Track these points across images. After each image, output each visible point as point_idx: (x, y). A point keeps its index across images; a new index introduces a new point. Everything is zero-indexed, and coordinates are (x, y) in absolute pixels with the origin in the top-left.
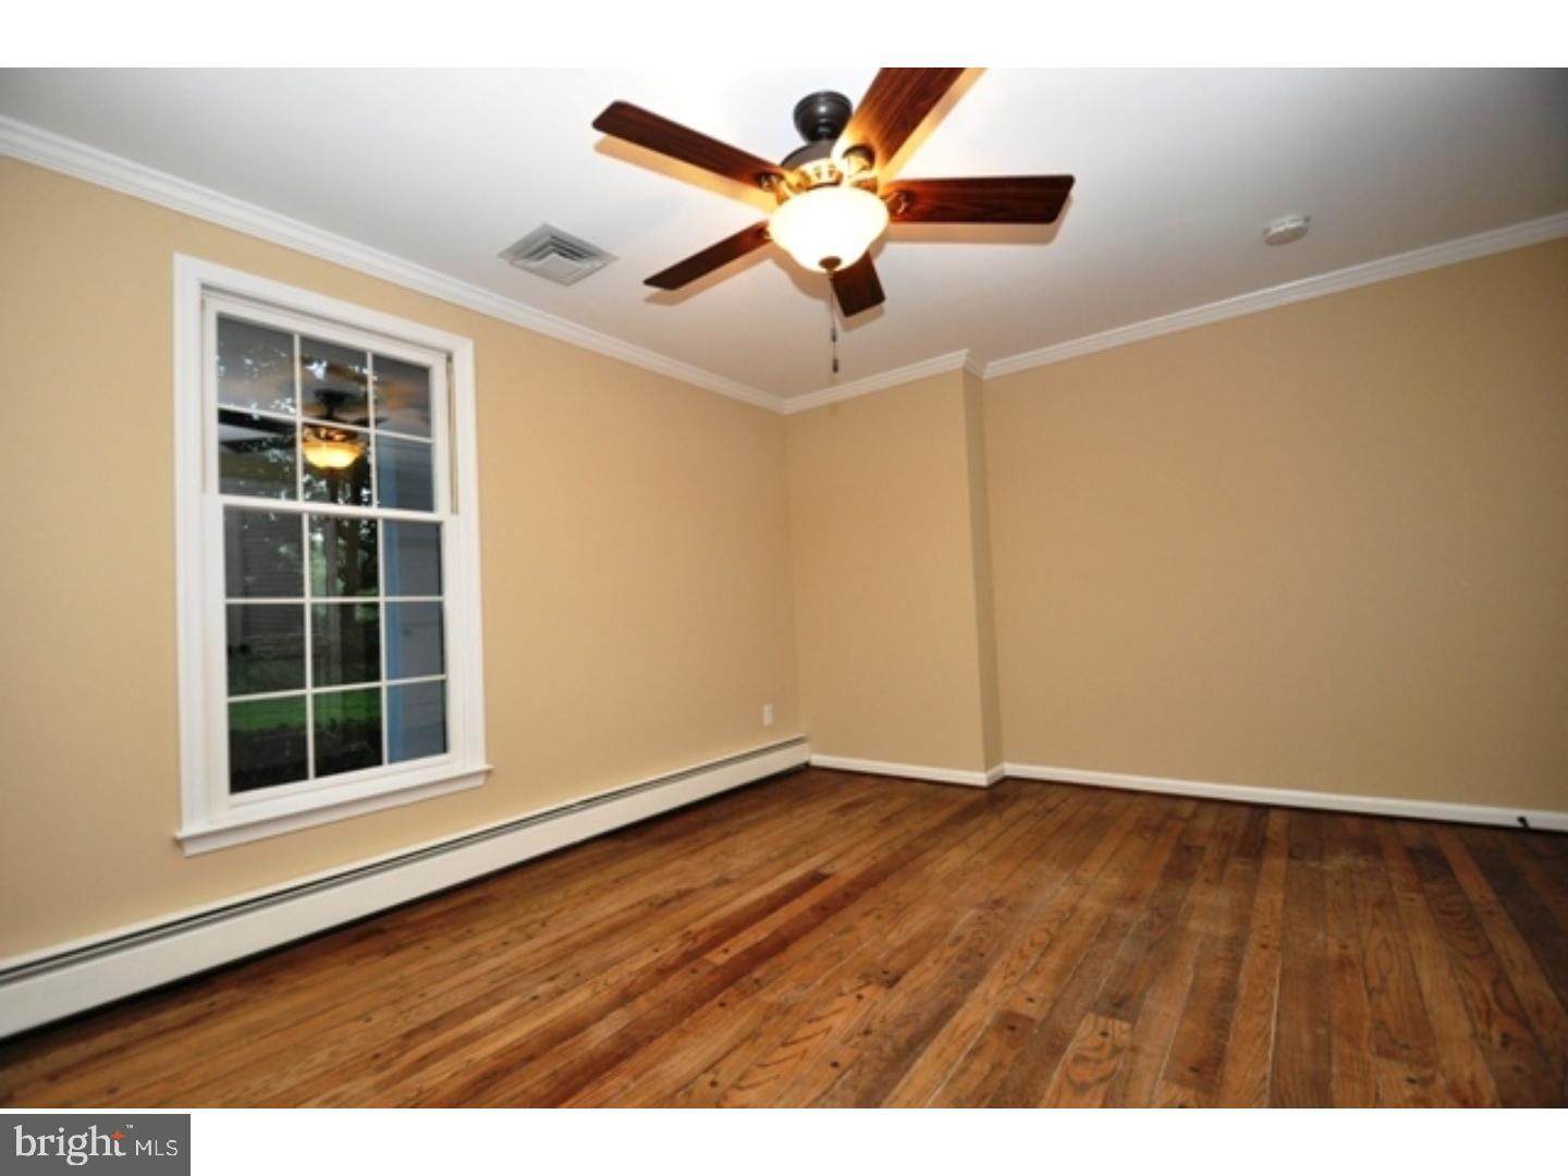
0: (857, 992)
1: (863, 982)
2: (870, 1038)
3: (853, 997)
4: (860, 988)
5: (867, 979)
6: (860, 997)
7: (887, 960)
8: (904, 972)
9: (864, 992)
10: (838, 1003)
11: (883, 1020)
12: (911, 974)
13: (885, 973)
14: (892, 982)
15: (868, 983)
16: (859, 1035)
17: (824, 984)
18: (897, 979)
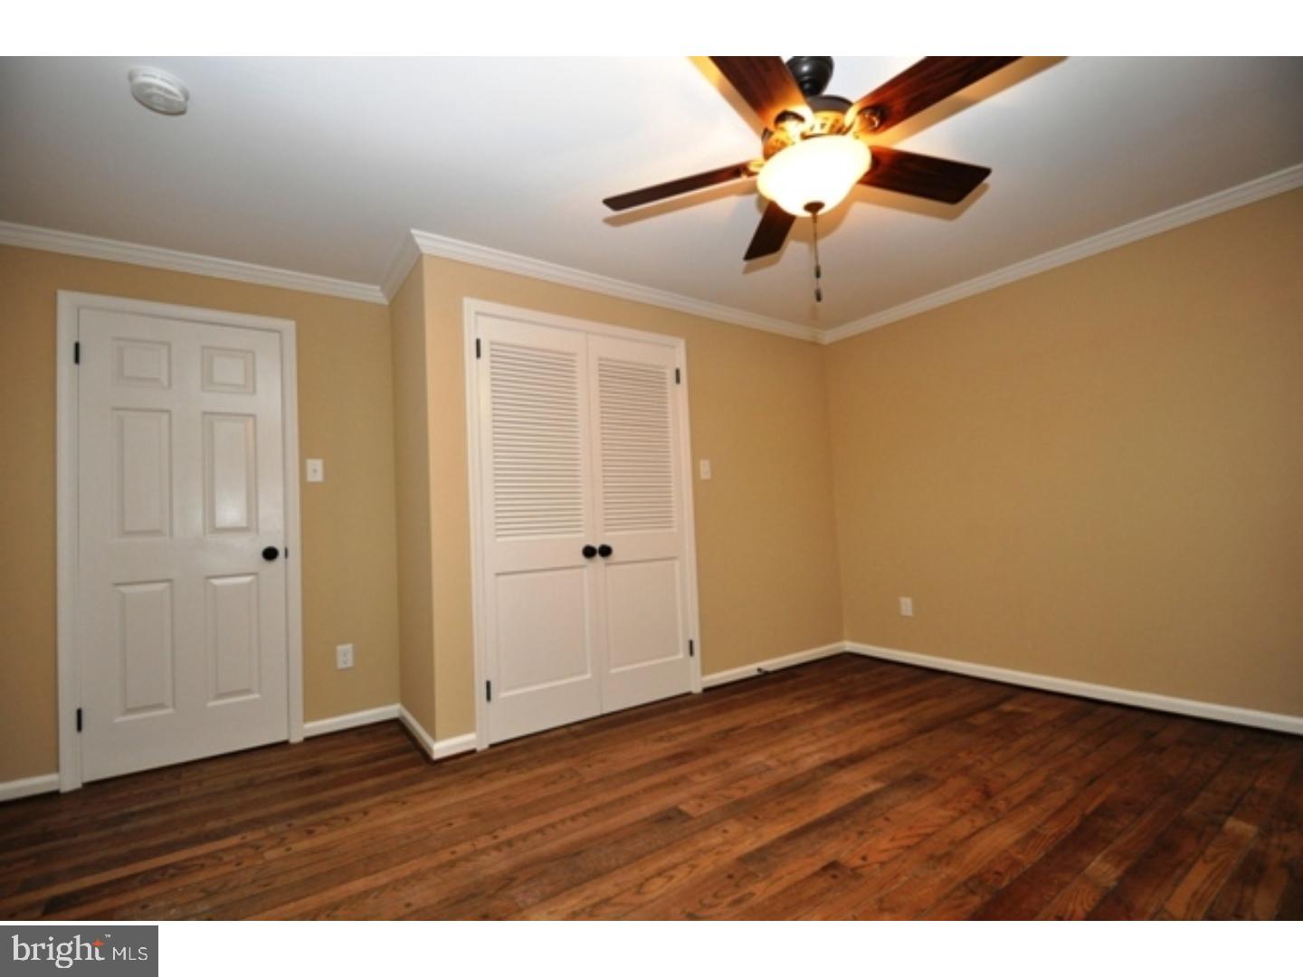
0: (866, 863)
1: (859, 871)
2: (860, 828)
3: (870, 859)
4: (863, 867)
5: (855, 874)
6: (864, 858)
7: (828, 890)
8: (816, 874)
9: (860, 862)
10: (884, 857)
11: (847, 839)
12: (809, 871)
13: (834, 877)
14: (833, 865)
15: (853, 870)
16: (868, 832)
17: (897, 876)
18: (825, 869)
